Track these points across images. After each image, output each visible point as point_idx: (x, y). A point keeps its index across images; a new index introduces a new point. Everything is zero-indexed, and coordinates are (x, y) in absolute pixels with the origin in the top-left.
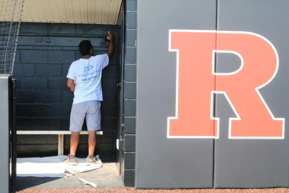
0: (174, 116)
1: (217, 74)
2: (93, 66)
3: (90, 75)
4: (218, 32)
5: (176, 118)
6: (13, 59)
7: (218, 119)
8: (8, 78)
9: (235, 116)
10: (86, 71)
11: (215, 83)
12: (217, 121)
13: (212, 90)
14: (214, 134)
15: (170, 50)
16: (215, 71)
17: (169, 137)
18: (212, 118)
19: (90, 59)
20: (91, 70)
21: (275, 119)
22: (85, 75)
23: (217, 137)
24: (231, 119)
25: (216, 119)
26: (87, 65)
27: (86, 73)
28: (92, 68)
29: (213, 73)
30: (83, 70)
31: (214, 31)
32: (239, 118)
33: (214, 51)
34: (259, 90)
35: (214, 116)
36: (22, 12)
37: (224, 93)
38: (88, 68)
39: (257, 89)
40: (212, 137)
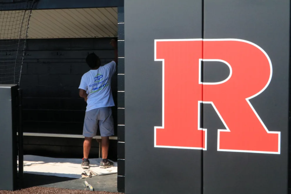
0: (161, 125)
1: (204, 83)
2: (102, 76)
3: (101, 84)
4: (204, 40)
5: (163, 127)
6: (20, 71)
7: (205, 130)
8: (10, 87)
10: (96, 80)
11: (202, 93)
12: (204, 131)
13: (200, 100)
14: (202, 146)
15: (156, 60)
17: (155, 146)
18: (199, 129)
19: (99, 70)
20: (101, 79)
21: (268, 132)
22: (96, 84)
23: (205, 149)
24: (219, 131)
25: (204, 130)
26: (96, 74)
27: (96, 83)
28: (102, 77)
29: (200, 83)
30: (93, 80)
31: (201, 39)
32: (228, 130)
33: (200, 60)
34: (250, 100)
35: (202, 126)
36: (28, 29)
37: (212, 103)
38: (97, 78)
39: (247, 99)
40: (200, 148)
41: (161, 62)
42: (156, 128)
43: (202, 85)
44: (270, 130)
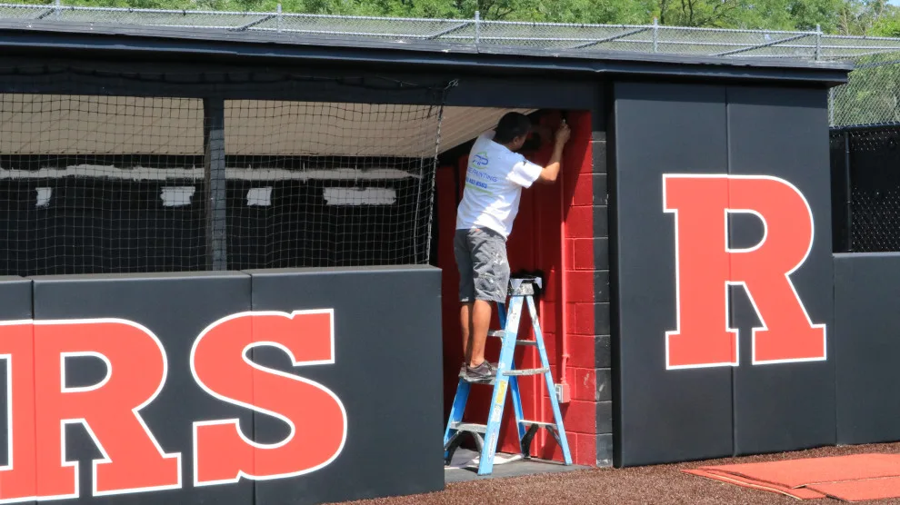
0: (675, 328)
1: (732, 251)
4: (730, 177)
7: (736, 331)
8: (441, 270)
9: (760, 325)
11: (730, 266)
12: (735, 334)
13: (727, 281)
14: (732, 359)
15: (666, 210)
16: (730, 247)
17: (668, 367)
21: (812, 326)
23: (736, 364)
25: (733, 330)
31: (726, 176)
32: (765, 328)
33: (727, 211)
34: (791, 276)
35: (731, 325)
37: (743, 284)
40: (730, 364)
41: (673, 215)
42: (668, 334)
43: (730, 254)
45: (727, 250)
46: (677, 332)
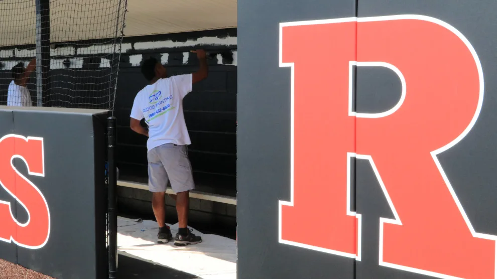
0: (288, 199)
1: (359, 115)
2: (160, 92)
4: (359, 20)
7: (359, 217)
9: (391, 216)
12: (357, 220)
13: (350, 151)
14: (354, 250)
15: (282, 64)
16: (355, 109)
17: (281, 240)
21: (475, 234)
23: (359, 258)
24: (383, 221)
25: (357, 216)
28: (160, 95)
31: (353, 19)
32: (397, 221)
33: (352, 64)
34: (440, 156)
35: (355, 208)
37: (369, 158)
38: (154, 96)
39: (434, 154)
40: (352, 256)
41: (289, 69)
42: (281, 203)
43: (355, 118)
44: (478, 230)
45: (351, 113)
46: (291, 203)
